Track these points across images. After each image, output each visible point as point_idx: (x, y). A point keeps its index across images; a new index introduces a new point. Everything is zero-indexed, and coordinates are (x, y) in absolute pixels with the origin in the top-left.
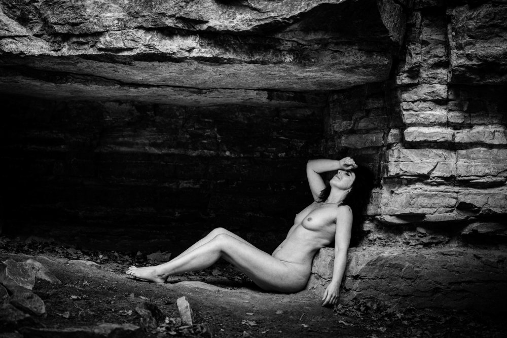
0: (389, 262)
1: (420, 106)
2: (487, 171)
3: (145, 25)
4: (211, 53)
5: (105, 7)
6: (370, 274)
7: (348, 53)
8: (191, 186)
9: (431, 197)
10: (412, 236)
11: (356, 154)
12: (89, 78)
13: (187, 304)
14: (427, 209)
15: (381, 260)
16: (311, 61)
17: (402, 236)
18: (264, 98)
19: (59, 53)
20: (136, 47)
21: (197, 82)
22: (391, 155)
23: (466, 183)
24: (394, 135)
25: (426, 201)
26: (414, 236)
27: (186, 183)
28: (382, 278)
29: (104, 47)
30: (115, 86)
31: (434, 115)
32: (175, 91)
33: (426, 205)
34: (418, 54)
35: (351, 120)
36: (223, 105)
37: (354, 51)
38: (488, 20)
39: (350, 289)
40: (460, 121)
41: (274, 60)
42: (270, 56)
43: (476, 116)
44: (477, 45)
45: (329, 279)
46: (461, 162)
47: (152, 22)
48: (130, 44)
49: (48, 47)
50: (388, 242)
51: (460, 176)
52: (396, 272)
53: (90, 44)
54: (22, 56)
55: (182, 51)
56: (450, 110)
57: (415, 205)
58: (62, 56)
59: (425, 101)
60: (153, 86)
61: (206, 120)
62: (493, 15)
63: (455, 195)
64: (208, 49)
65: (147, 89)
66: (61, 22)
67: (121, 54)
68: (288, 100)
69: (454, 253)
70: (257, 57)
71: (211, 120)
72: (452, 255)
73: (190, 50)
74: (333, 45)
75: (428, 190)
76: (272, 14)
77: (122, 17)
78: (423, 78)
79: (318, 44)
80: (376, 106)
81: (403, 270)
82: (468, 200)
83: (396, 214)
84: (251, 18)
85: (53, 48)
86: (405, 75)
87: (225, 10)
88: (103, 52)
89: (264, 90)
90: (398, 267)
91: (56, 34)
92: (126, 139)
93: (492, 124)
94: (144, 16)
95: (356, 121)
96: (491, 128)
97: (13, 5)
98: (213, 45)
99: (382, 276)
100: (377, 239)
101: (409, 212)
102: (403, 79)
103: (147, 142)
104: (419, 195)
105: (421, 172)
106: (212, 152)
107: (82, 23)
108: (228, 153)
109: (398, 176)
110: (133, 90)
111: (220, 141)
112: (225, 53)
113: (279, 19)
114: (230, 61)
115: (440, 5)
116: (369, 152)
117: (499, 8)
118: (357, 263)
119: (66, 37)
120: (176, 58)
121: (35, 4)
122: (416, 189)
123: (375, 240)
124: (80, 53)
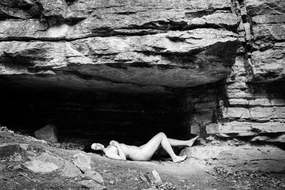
0: (227, 152)
1: (235, 91)
2: (263, 116)
3: (137, 50)
4: (166, 63)
5: (119, 43)
6: (220, 158)
7: (218, 66)
9: (240, 126)
10: (231, 142)
11: (200, 111)
12: (100, 78)
13: (157, 173)
14: (239, 131)
15: (224, 152)
16: (204, 69)
17: (227, 142)
19: (96, 63)
20: (133, 59)
22: (223, 110)
23: (254, 121)
24: (222, 103)
25: (239, 128)
27: (127, 123)
28: (225, 159)
29: (118, 59)
31: (241, 94)
32: (132, 85)
34: (236, 70)
35: (199, 98)
37: (221, 65)
38: (271, 55)
39: (212, 164)
40: (251, 97)
41: (192, 67)
42: (191, 65)
43: (257, 95)
44: (266, 65)
45: (202, 160)
46: (252, 113)
47: (141, 48)
48: (131, 58)
49: (91, 60)
50: (221, 144)
51: (252, 118)
52: (230, 156)
53: (111, 59)
54: (79, 64)
55: (153, 62)
56: (246, 93)
57: (235, 129)
58: (98, 64)
59: (237, 89)
60: (124, 83)
62: (273, 53)
63: (250, 126)
64: (165, 61)
66: (99, 49)
67: (126, 63)
69: (250, 148)
70: (186, 65)
71: (136, 99)
72: (249, 149)
73: (157, 61)
74: (214, 62)
75: (239, 124)
76: (198, 45)
77: (127, 47)
78: (236, 80)
79: (209, 61)
80: (211, 92)
81: (232, 156)
82: (257, 127)
83: (226, 133)
84: (188, 47)
85: (93, 61)
86: (230, 78)
87: (174, 44)
88: (117, 62)
89: (164, 86)
90: (231, 154)
91: (95, 54)
93: (264, 98)
94: (137, 46)
95: (201, 98)
96: (263, 100)
97: (76, 43)
98: (167, 59)
100: (216, 143)
101: (232, 132)
102: (229, 80)
103: (112, 107)
104: (236, 126)
105: (237, 116)
106: (136, 111)
107: (109, 49)
109: (227, 118)
110: (116, 84)
112: (172, 63)
113: (201, 47)
114: (172, 67)
115: (244, 52)
116: (207, 110)
117: (276, 51)
118: (214, 153)
119: (100, 56)
120: (150, 65)
121: (86, 42)
122: (234, 123)
123: (215, 144)
124: (106, 62)
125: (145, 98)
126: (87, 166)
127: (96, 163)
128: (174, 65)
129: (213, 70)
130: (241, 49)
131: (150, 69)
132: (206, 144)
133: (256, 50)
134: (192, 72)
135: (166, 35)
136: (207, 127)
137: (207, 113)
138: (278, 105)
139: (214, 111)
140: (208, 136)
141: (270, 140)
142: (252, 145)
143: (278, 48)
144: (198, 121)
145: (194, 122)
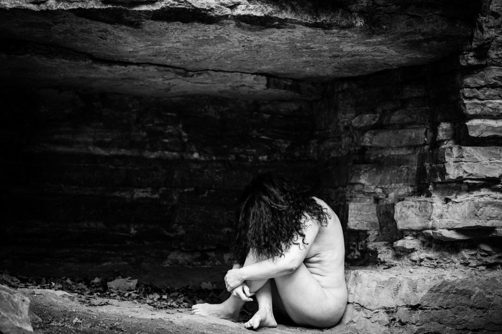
0: (456, 287)
1: (487, 93)
6: (433, 303)
7: (428, 19)
8: (149, 196)
10: (472, 255)
11: (380, 155)
14: (497, 221)
15: (446, 285)
16: (381, 28)
17: (459, 255)
19: (43, 7)
21: (198, 58)
22: (448, 154)
24: (446, 130)
25: (495, 211)
26: (475, 255)
27: (143, 192)
28: (447, 308)
30: (85, 61)
32: (159, 70)
33: (495, 216)
34: (491, 27)
35: (375, 113)
37: (435, 17)
39: (407, 322)
42: (339, 17)
45: (377, 310)
50: (441, 263)
52: (464, 300)
55: (223, 7)
57: (483, 216)
58: (47, 10)
59: (493, 88)
61: (169, 114)
65: (123, 67)
67: (137, 9)
70: (323, 18)
71: (174, 115)
73: (234, 6)
74: (414, 7)
75: (498, 197)
78: (491, 59)
80: (415, 95)
81: (472, 297)
83: (457, 227)
86: (471, 54)
88: (109, 6)
89: (262, 74)
90: (467, 294)
92: (63, 136)
99: (447, 305)
100: (426, 259)
101: (475, 225)
102: (469, 59)
103: (90, 140)
104: (487, 204)
105: (491, 174)
106: (174, 154)
108: (196, 155)
109: (460, 180)
110: (104, 68)
111: (186, 140)
114: (282, 24)
116: (402, 152)
118: (415, 290)
120: (212, 17)
122: (482, 196)
123: (421, 260)
124: (74, 6)
125: (203, 110)
126: (20, 322)
127: (43, 319)
128: (286, 17)
129: (409, 31)
131: (212, 27)
132: (395, 262)
134: (345, 36)
136: (398, 207)
137: (399, 162)
139: (422, 158)
140: (402, 238)
144: (373, 187)
145: (360, 192)
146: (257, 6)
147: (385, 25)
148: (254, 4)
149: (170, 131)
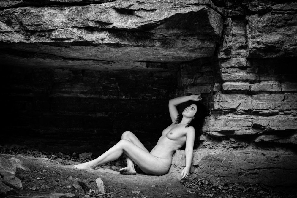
0: (215, 157)
1: (231, 70)
2: (269, 107)
3: (77, 25)
4: (115, 41)
5: (55, 15)
6: (204, 165)
7: (191, 41)
8: (103, 116)
9: (237, 121)
10: (227, 143)
12: (46, 55)
13: (101, 182)
14: (235, 128)
15: (210, 157)
16: (170, 46)
17: (222, 143)
18: (144, 66)
19: (29, 41)
20: (72, 38)
21: (107, 57)
22: (215, 98)
23: (257, 113)
24: (217, 87)
25: (235, 123)
26: (229, 143)
27: (101, 114)
28: (211, 167)
29: (54, 38)
30: (60, 59)
31: (239, 76)
32: (94, 62)
33: (234, 125)
34: (230, 41)
35: (193, 78)
36: (121, 70)
37: (194, 40)
38: (269, 22)
39: (193, 173)
40: (254, 79)
41: (150, 45)
42: (147, 43)
43: (263, 76)
44: (263, 36)
45: (181, 167)
46: (254, 102)
47: (81, 24)
48: (69, 36)
49: (23, 38)
50: (214, 146)
51: (254, 109)
52: (219, 163)
53: (47, 36)
54: (8, 43)
55: (98, 40)
56: (248, 73)
57: (229, 125)
58: (31, 43)
59: (234, 68)
60: (82, 60)
61: (112, 79)
62: (272, 20)
63: (251, 120)
64: (113, 39)
65: (78, 61)
66: (30, 24)
67: (64, 42)
68: (157, 67)
69: (251, 152)
70: (140, 43)
71: (114, 79)
72: (249, 154)
73: (103, 39)
74: (183, 37)
75: (236, 117)
76: (149, 19)
77: (64, 21)
78: (233, 55)
79: (174, 36)
80: (206, 71)
81: (222, 162)
82: (258, 123)
83: (218, 131)
84: (137, 22)
85: (26, 39)
86: (223, 53)
87: (122, 17)
88: (54, 41)
89: (144, 62)
90: (220, 160)
91: (27, 31)
92: (67, 89)
93: (272, 81)
94: (77, 21)
96: (271, 83)
97: (3, 15)
98: (115, 36)
99: (210, 165)
100: (208, 145)
101: (225, 130)
102: (222, 55)
103: (78, 91)
104: (231, 120)
105: (232, 107)
106: (115, 96)
107: (42, 24)
108: (124, 97)
109: (219, 109)
110: (71, 62)
111: (119, 90)
112: (122, 41)
113: (152, 22)
114: (125, 46)
115: (242, 14)
117: (275, 16)
119: (33, 32)
120: (95, 44)
121: (16, 14)
122: (229, 117)
123: (206, 145)
124: (41, 41)
125: (127, 77)
126: (9, 170)
127: (31, 170)
128: (125, 43)
129: (184, 46)
130: (238, 11)
133: (254, 13)
134: (156, 49)
135: (112, 5)
138: (290, 90)
139: (209, 99)
141: (280, 141)
142: (257, 148)
143: (278, 12)
146: (112, 39)
147: (172, 44)
148: (111, 38)
149: (113, 86)
